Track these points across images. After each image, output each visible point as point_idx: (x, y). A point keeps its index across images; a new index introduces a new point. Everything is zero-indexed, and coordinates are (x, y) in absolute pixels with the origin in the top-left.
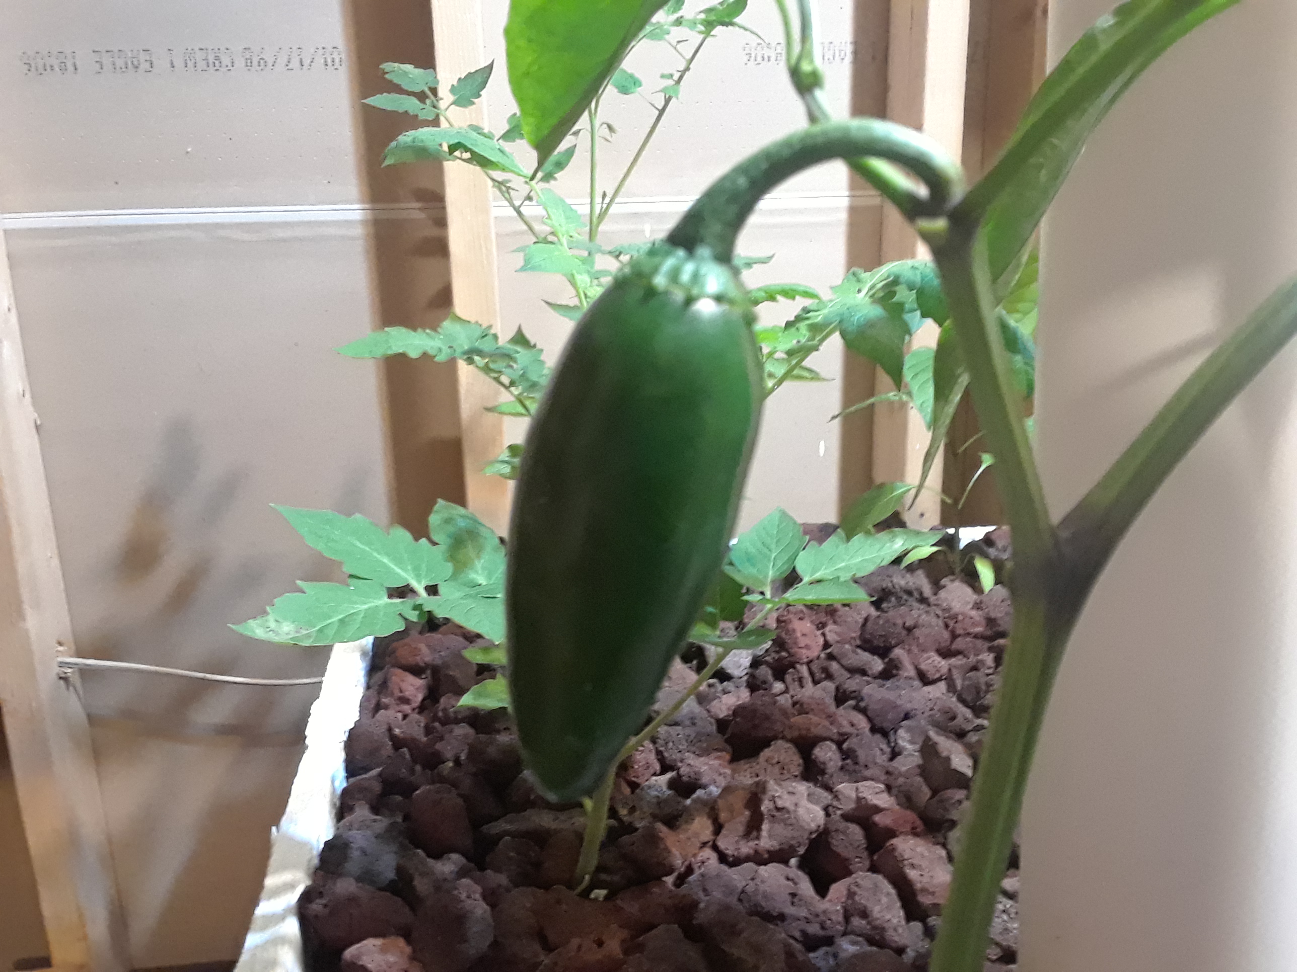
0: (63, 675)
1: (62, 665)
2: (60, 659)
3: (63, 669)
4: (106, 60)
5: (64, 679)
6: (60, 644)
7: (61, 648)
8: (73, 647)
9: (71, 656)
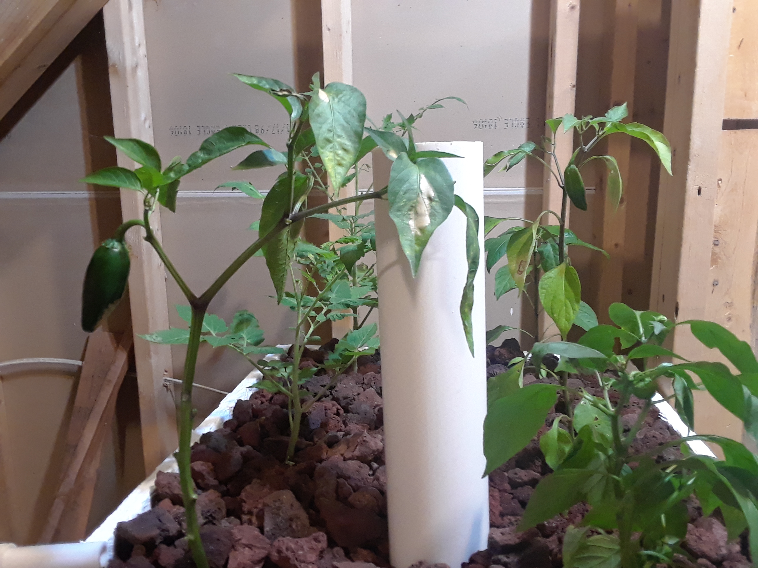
0: (166, 385)
1: (166, 380)
2: (164, 378)
3: (165, 382)
4: (202, 130)
5: (166, 386)
6: (166, 371)
7: (166, 373)
8: (172, 374)
9: (171, 378)
